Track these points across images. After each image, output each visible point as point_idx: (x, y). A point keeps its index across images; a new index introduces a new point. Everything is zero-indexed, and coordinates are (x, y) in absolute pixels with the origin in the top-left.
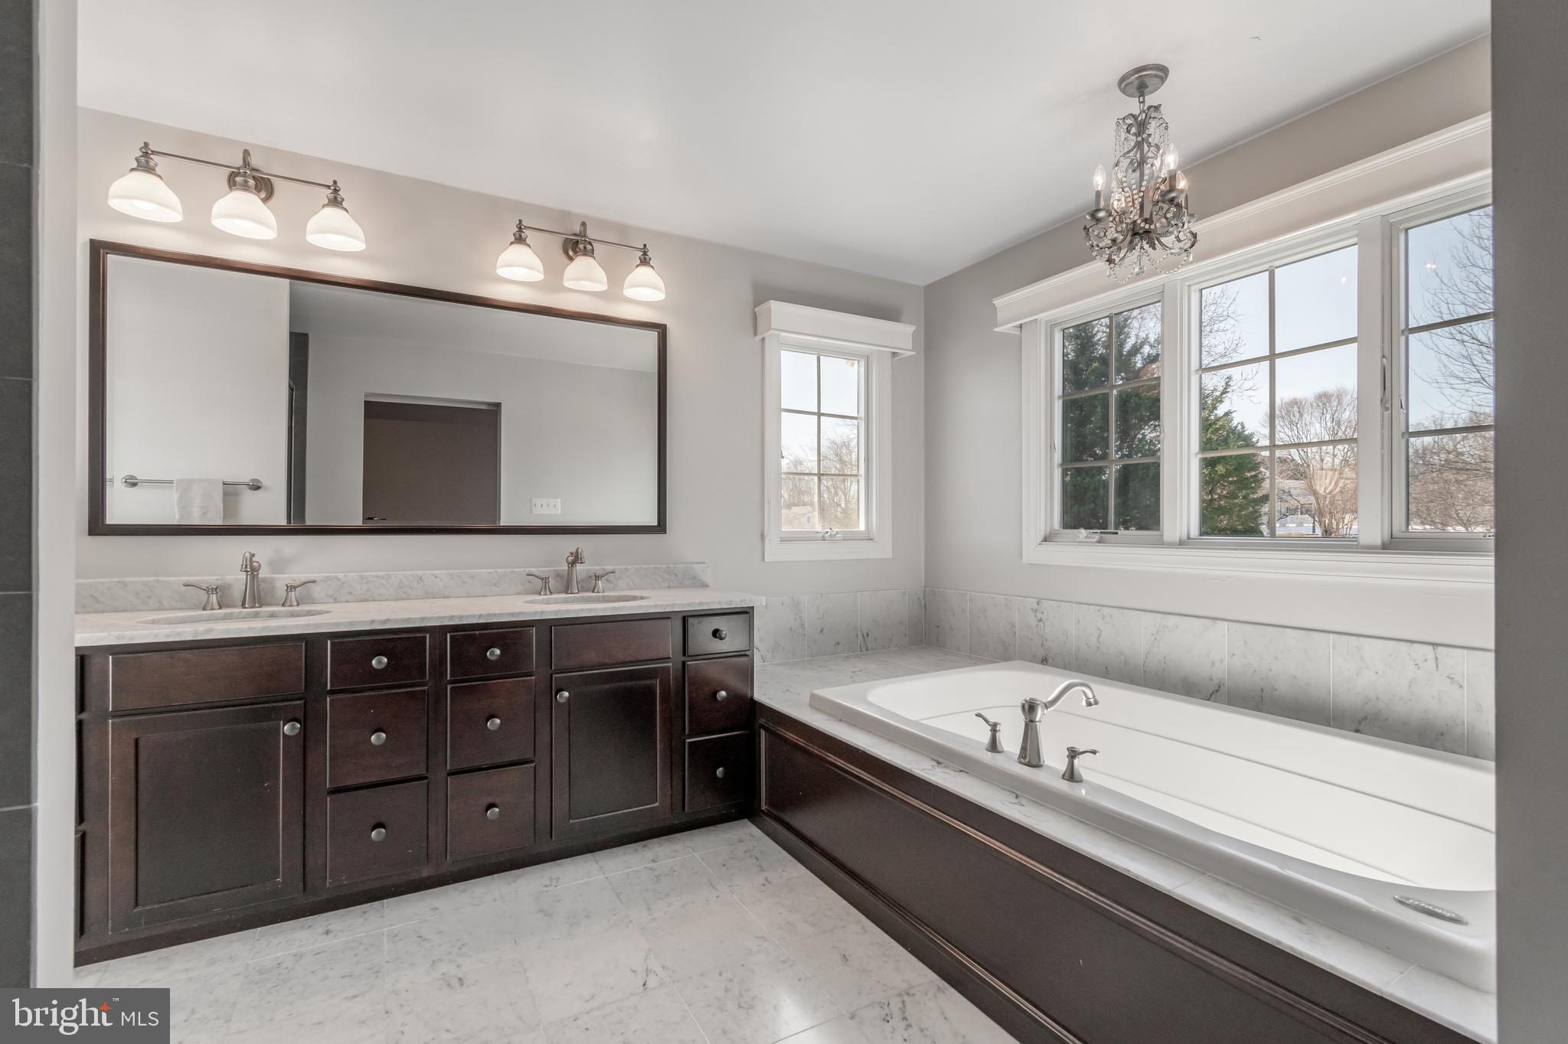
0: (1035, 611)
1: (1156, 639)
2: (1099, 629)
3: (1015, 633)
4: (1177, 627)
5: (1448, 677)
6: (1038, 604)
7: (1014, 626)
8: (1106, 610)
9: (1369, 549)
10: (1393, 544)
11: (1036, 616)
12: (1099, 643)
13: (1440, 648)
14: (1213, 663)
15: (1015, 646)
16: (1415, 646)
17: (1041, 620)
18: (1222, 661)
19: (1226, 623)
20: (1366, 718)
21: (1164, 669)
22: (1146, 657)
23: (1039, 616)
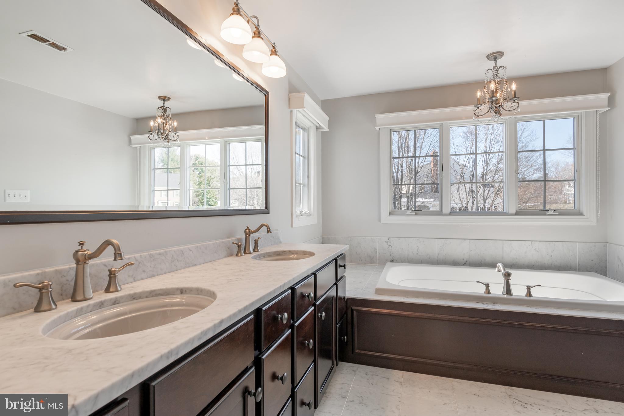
0: (387, 242)
1: (442, 248)
2: (418, 247)
3: (376, 252)
4: (451, 243)
5: (535, 250)
6: (389, 239)
7: (376, 249)
8: (421, 239)
9: (512, 215)
10: (518, 213)
11: (387, 244)
12: (418, 252)
13: (533, 242)
14: (464, 254)
15: (376, 257)
16: (526, 242)
17: (390, 246)
18: (467, 253)
19: (469, 240)
20: (513, 265)
21: (445, 258)
22: (438, 255)
23: (389, 244)
